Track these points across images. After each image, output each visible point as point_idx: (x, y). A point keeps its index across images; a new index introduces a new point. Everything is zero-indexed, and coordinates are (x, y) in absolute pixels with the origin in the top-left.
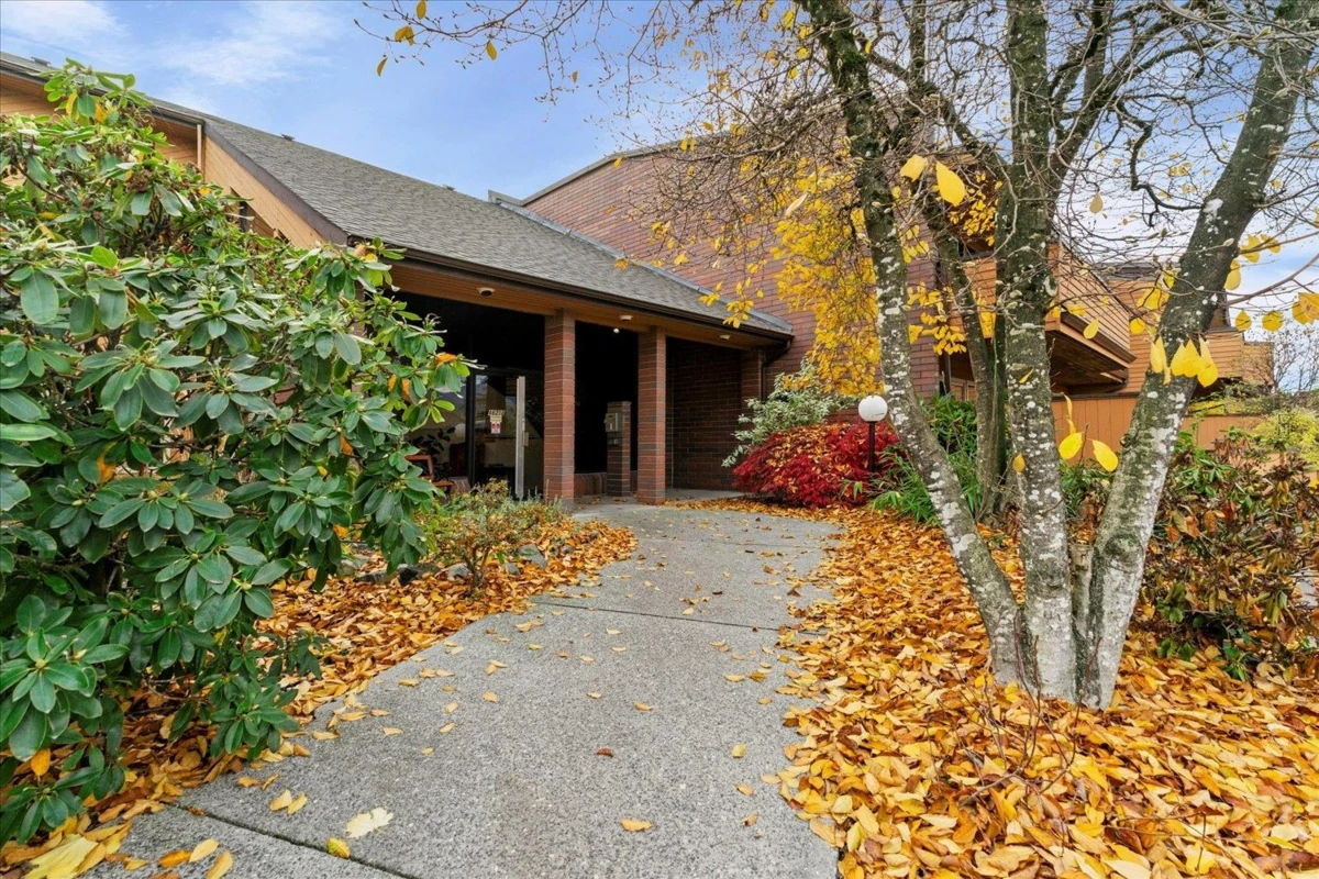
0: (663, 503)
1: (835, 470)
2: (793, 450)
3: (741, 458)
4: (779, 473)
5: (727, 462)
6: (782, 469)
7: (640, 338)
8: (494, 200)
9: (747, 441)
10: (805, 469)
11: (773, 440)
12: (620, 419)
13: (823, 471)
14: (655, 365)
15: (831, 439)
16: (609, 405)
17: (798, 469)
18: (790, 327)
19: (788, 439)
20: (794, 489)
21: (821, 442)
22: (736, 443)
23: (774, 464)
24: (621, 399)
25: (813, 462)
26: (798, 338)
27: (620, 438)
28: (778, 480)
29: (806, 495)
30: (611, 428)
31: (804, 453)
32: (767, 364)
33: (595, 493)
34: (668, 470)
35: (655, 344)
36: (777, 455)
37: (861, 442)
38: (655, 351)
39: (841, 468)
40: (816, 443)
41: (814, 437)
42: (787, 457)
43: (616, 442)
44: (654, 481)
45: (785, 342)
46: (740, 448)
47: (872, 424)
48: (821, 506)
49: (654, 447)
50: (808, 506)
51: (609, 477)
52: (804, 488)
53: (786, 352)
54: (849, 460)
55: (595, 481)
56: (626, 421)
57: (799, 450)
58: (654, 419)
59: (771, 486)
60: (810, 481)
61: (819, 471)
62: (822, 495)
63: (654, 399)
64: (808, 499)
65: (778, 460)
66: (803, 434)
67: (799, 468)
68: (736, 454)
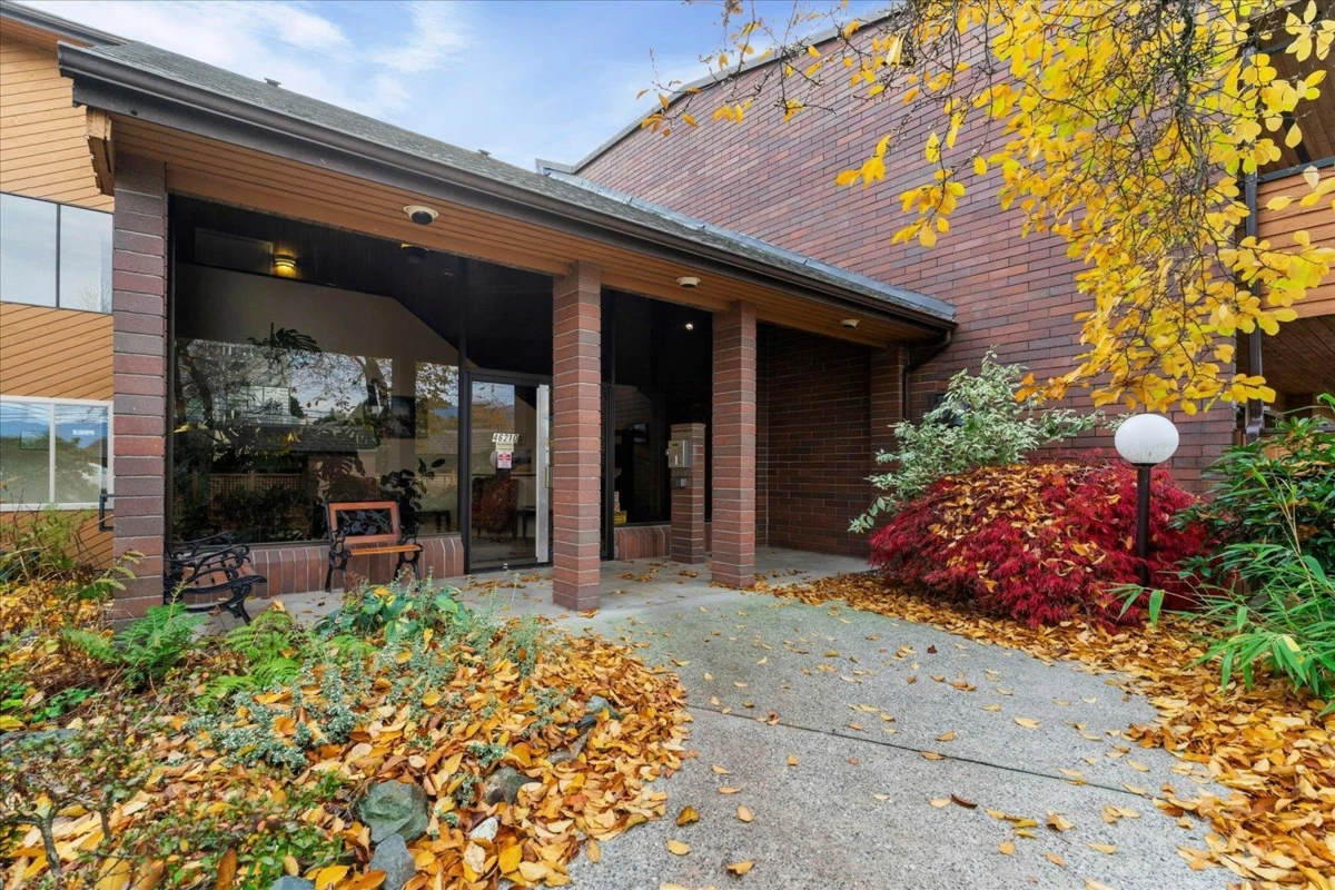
0: (751, 587)
1: (1071, 553)
2: (980, 510)
3: (883, 518)
4: (957, 551)
5: (857, 525)
6: (961, 544)
7: (715, 320)
8: (542, 172)
9: (892, 489)
10: (1009, 549)
11: (940, 491)
12: (690, 450)
13: (1048, 554)
14: (738, 364)
15: (1052, 495)
16: (674, 427)
17: (993, 547)
18: (951, 311)
19: (967, 489)
20: (991, 585)
21: (1033, 497)
22: (872, 493)
23: (943, 533)
24: (690, 421)
25: (1022, 534)
26: (964, 327)
27: (689, 477)
28: (956, 564)
29: (1016, 598)
30: (675, 462)
31: (1001, 516)
32: (912, 368)
33: (656, 554)
34: (759, 521)
35: (738, 331)
36: (948, 517)
37: (1114, 499)
38: (738, 342)
39: (1082, 549)
40: (1023, 499)
41: (1017, 487)
42: (967, 521)
43: (683, 482)
44: (737, 550)
45: (945, 332)
46: (881, 503)
47: (1144, 469)
48: (1052, 623)
49: (738, 495)
50: (1023, 619)
51: (675, 533)
52: (1010, 585)
53: (944, 349)
54: (1093, 532)
55: (655, 537)
56: (697, 452)
57: (992, 511)
58: (738, 451)
59: (944, 574)
60: (1022, 572)
61: (1037, 552)
62: (1047, 600)
63: (738, 418)
64: (1021, 606)
65: (951, 527)
66: (994, 482)
67: (997, 545)
68: (874, 512)
